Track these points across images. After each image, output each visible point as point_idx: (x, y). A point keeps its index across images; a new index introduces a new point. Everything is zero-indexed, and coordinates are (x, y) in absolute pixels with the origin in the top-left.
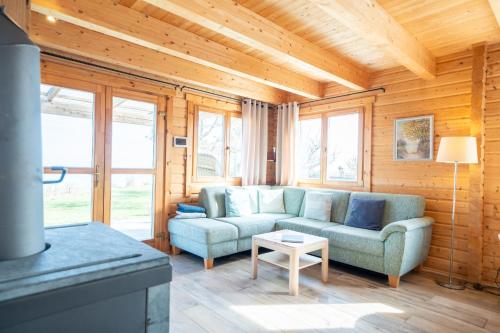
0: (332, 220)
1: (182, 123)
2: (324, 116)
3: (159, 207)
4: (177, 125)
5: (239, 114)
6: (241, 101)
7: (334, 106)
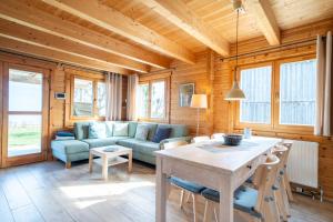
0: (148, 139)
1: (62, 85)
2: (150, 82)
3: (45, 133)
4: (58, 86)
5: (103, 80)
6: (105, 73)
7: (154, 77)
